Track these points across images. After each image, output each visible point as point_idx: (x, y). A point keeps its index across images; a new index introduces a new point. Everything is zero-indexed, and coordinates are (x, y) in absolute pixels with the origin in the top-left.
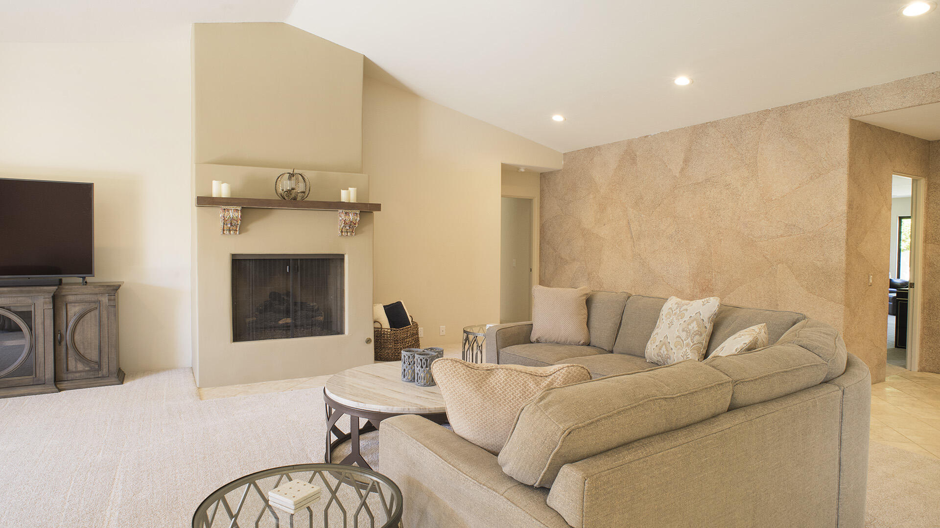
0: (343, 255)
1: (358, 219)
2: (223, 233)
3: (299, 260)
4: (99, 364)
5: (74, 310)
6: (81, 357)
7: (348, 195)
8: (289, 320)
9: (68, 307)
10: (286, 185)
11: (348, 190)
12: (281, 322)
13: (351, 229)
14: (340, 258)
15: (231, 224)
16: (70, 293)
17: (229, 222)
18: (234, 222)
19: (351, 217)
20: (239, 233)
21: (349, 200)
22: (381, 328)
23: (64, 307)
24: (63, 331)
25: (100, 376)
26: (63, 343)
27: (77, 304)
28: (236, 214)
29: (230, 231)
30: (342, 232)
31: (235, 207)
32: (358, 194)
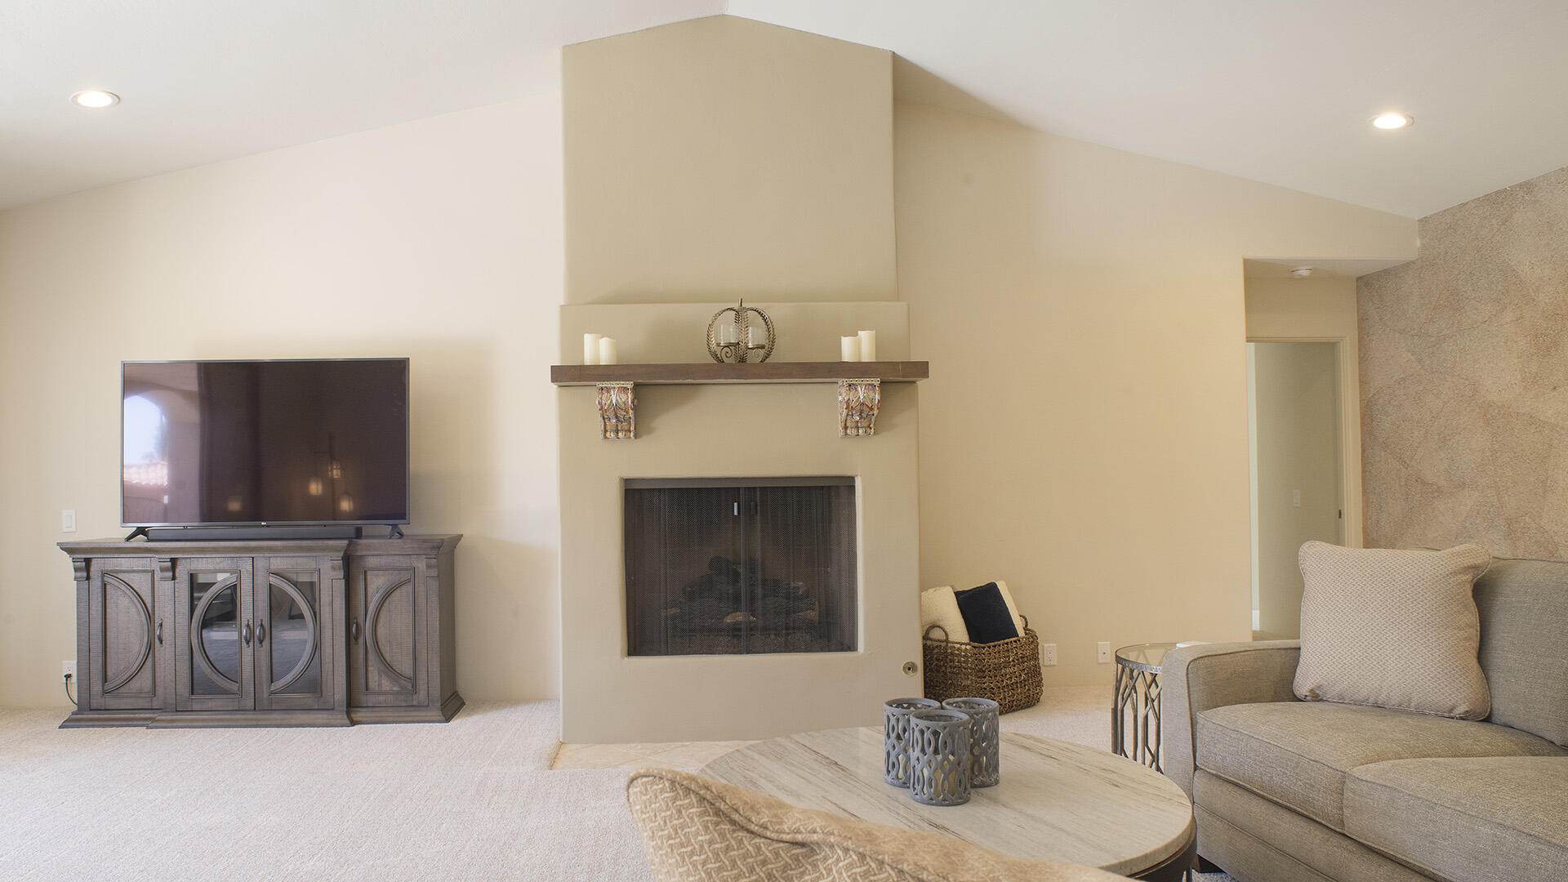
0: (852, 479)
1: (877, 397)
2: (605, 437)
3: (758, 490)
4: (414, 681)
5: (377, 583)
6: (388, 668)
7: (857, 347)
8: (740, 617)
9: (369, 577)
10: (726, 332)
11: (857, 335)
12: (729, 620)
13: (865, 420)
14: (845, 485)
15: (617, 417)
16: (368, 553)
17: (612, 415)
18: (621, 413)
19: (861, 393)
20: (636, 437)
21: (860, 355)
22: (947, 641)
23: (362, 577)
24: (361, 620)
25: (415, 703)
26: (361, 640)
27: (381, 573)
28: (623, 397)
29: (617, 432)
30: (846, 428)
31: (622, 384)
32: (879, 345)
